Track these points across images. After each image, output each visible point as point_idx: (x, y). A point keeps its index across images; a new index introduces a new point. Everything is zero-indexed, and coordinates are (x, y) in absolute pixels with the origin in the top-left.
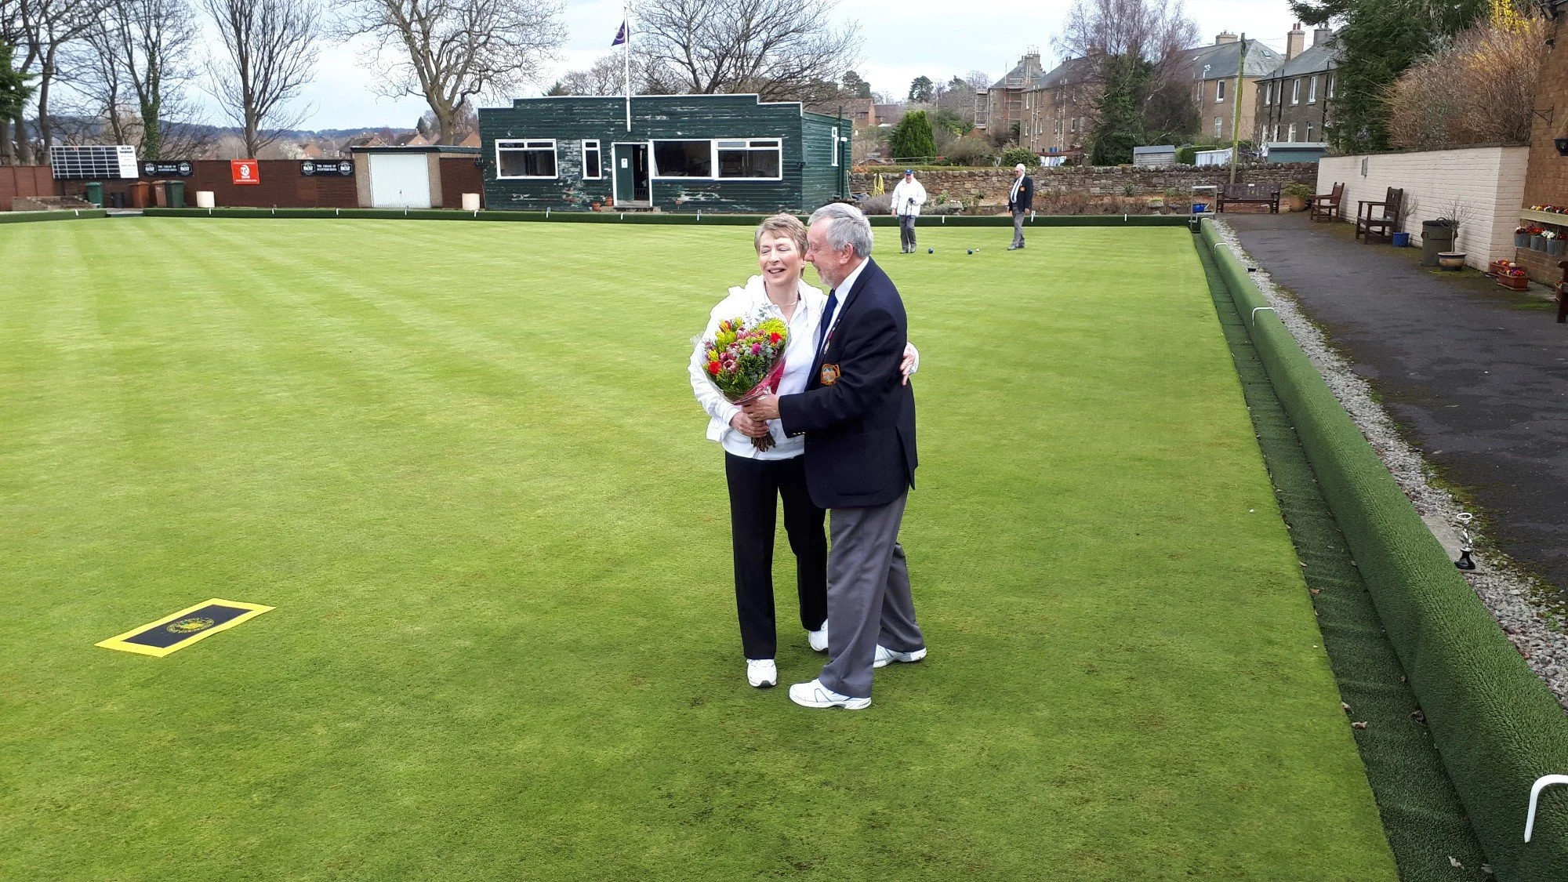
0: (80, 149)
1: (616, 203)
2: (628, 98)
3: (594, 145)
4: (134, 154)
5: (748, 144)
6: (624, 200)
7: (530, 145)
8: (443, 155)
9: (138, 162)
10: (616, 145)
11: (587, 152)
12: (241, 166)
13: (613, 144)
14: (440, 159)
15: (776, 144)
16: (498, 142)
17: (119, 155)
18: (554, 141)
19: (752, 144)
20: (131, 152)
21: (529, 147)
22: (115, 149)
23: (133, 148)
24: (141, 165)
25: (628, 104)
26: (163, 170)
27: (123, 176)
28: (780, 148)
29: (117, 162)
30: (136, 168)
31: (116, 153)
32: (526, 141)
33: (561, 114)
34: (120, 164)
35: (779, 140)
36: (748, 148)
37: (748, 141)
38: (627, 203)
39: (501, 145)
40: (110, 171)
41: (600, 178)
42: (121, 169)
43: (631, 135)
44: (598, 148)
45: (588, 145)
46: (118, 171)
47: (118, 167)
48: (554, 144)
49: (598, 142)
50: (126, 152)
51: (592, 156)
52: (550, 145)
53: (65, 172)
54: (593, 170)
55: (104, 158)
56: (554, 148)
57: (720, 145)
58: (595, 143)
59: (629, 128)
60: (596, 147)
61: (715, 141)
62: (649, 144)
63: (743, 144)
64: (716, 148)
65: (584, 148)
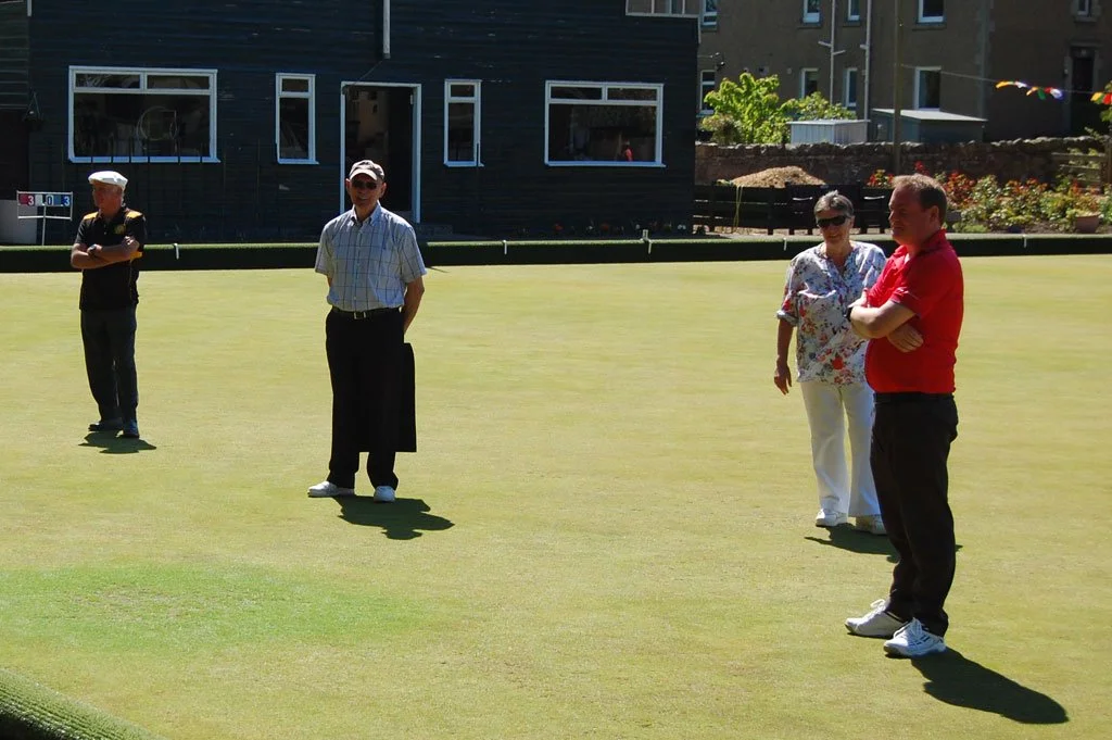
3: (303, 86)
5: (605, 94)
7: (153, 82)
10: (350, 88)
11: (283, 100)
13: (343, 84)
16: (74, 72)
18: (212, 75)
19: (613, 94)
21: (150, 86)
28: (659, 103)
32: (142, 73)
35: (659, 88)
36: (604, 101)
37: (605, 87)
39: (81, 80)
41: (312, 161)
43: (392, 67)
44: (311, 93)
45: (288, 85)
48: (212, 81)
49: (311, 79)
51: (295, 115)
52: (203, 82)
54: (295, 142)
56: (212, 92)
57: (556, 93)
58: (306, 82)
59: (387, 49)
60: (306, 90)
61: (549, 87)
62: (420, 88)
63: (598, 93)
64: (549, 101)
65: (279, 92)
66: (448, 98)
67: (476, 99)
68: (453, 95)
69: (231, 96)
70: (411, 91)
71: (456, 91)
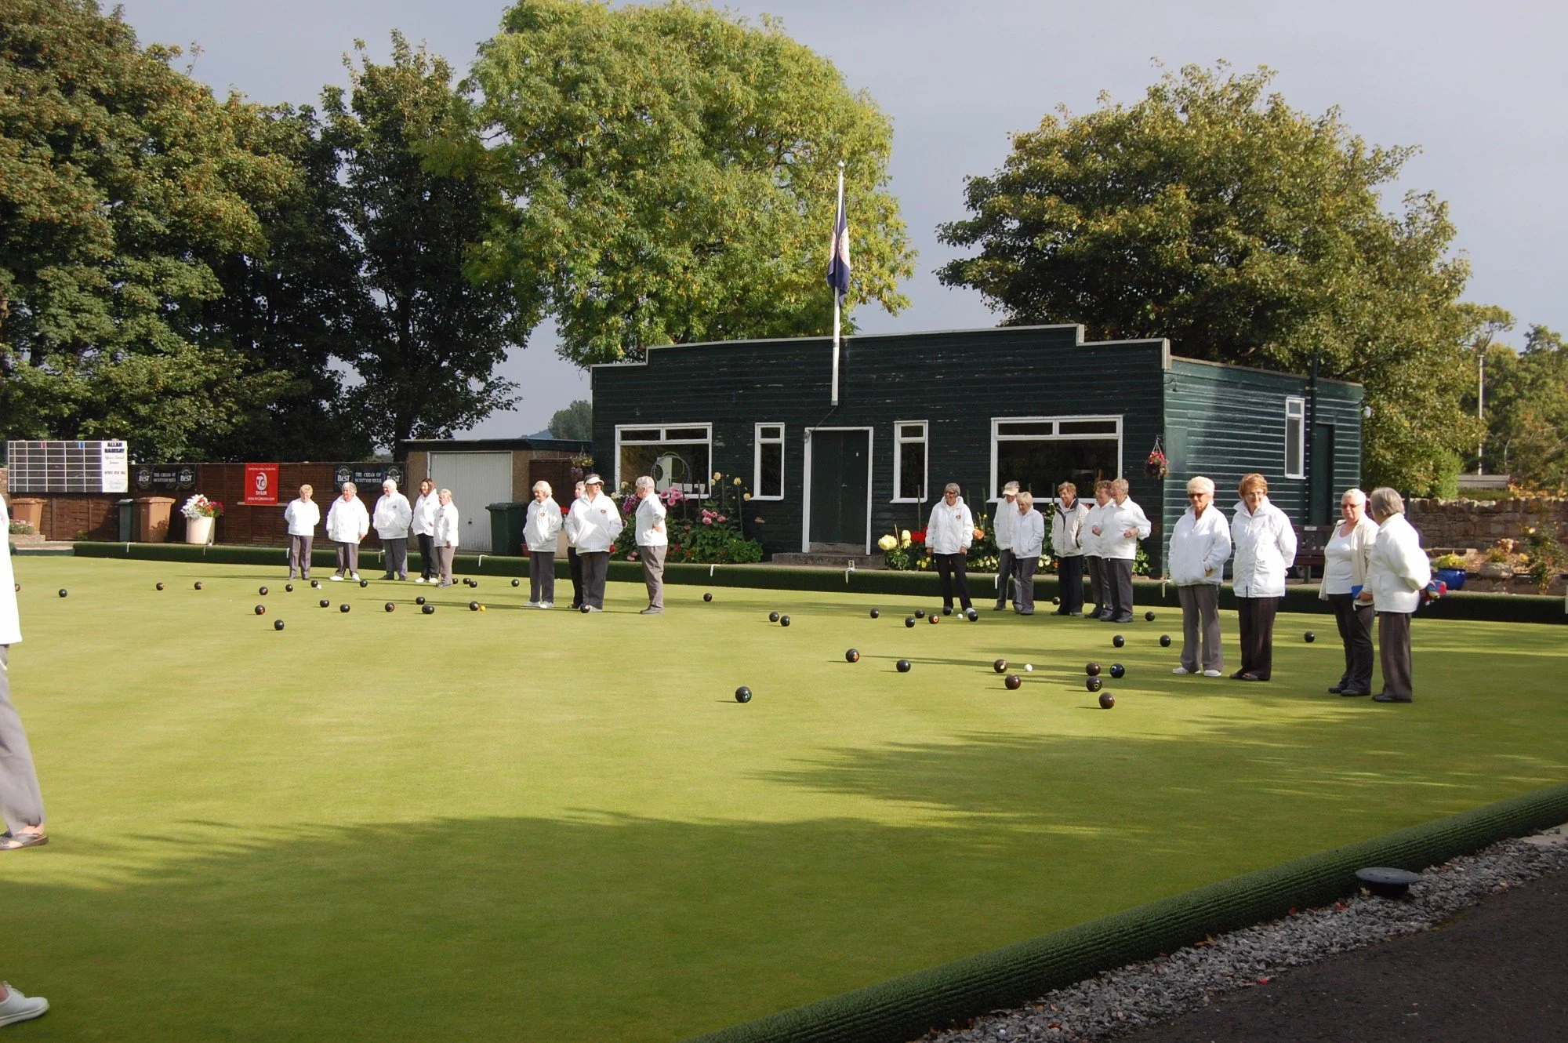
0: (49, 445)
1: (806, 545)
2: (837, 340)
3: (775, 433)
4: (125, 455)
5: (1056, 428)
6: (821, 541)
7: (671, 434)
8: (535, 455)
9: (130, 467)
10: (814, 433)
11: (764, 445)
12: (257, 473)
13: (807, 430)
14: (532, 462)
15: (1110, 427)
16: (619, 429)
17: (104, 455)
18: (708, 426)
19: (1065, 428)
20: (121, 451)
21: (668, 438)
22: (99, 445)
23: (125, 444)
24: (133, 472)
25: (836, 351)
26: (159, 480)
27: (106, 488)
28: (1118, 435)
29: (99, 467)
30: (126, 476)
31: (99, 453)
32: (663, 428)
33: (724, 373)
34: (104, 469)
35: (1119, 420)
36: (1056, 435)
37: (1056, 421)
38: (827, 548)
39: (626, 435)
40: (88, 481)
41: (781, 497)
42: (105, 478)
43: (843, 414)
44: (781, 440)
45: (765, 433)
46: (100, 481)
47: (99, 474)
48: (710, 432)
49: (782, 426)
50: (113, 451)
51: (770, 455)
52: (702, 434)
53: (24, 481)
54: (770, 486)
55: (81, 460)
56: (709, 440)
57: (1004, 429)
58: (778, 430)
59: (835, 397)
60: (779, 436)
61: (995, 423)
62: (871, 430)
63: (1047, 428)
64: (995, 438)
65: (759, 440)
66: (899, 439)
67: (924, 439)
68: (903, 435)
69: (722, 444)
70: (868, 433)
71: (906, 432)
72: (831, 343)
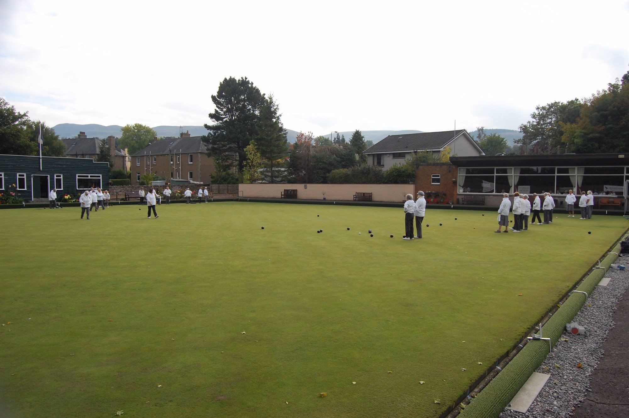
1: (33, 199)
3: (23, 176)
6: (37, 197)
11: (19, 178)
13: (32, 175)
15: (99, 177)
19: (91, 176)
25: (41, 160)
28: (101, 178)
33: (6, 162)
35: (101, 175)
36: (89, 178)
37: (89, 175)
38: (38, 199)
41: (26, 189)
43: (43, 172)
44: (25, 177)
45: (20, 175)
48: (3, 175)
49: (25, 174)
51: (21, 181)
52: (1, 175)
54: (22, 186)
56: (3, 177)
57: (79, 176)
59: (41, 169)
60: (24, 176)
61: (77, 175)
62: (49, 176)
63: (88, 176)
64: (77, 178)
65: (18, 177)
66: (55, 177)
67: (62, 177)
68: (56, 177)
69: (7, 177)
70: (48, 176)
71: (57, 176)
72: (40, 158)
